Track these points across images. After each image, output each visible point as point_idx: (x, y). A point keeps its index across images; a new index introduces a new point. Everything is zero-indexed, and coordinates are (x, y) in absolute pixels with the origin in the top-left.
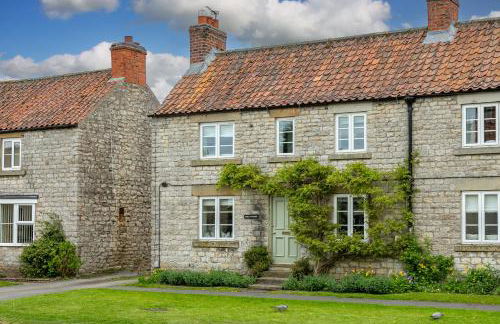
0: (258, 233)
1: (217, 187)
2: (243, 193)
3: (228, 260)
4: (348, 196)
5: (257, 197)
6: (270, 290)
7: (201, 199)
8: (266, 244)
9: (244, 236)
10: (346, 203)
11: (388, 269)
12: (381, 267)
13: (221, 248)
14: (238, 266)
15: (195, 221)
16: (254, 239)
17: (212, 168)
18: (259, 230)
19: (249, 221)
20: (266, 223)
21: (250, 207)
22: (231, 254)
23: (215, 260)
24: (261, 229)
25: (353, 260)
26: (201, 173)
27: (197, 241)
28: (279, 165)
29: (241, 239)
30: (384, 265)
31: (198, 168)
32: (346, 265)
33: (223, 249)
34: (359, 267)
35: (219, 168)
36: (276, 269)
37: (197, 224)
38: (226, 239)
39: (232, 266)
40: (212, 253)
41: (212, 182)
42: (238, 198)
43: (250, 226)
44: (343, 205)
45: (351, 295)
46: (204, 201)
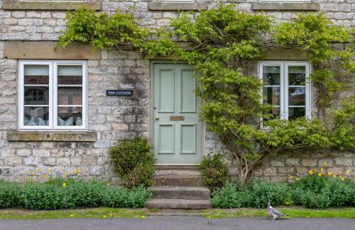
0: (130, 118)
1: (54, 45)
2: (105, 55)
3: (77, 161)
4: (281, 64)
5: (130, 63)
6: (189, 209)
7: (22, 64)
8: (146, 134)
9: (105, 123)
10: (278, 75)
11: (345, 167)
12: (335, 165)
13: (63, 142)
14: (95, 169)
15: (12, 100)
16: (126, 127)
17: (44, 15)
18: (133, 112)
19: (115, 99)
20: (146, 103)
21: (116, 79)
22: (81, 152)
23: (52, 161)
24: (138, 113)
25: (292, 156)
26: (22, 22)
27: (15, 132)
28: (167, 15)
29: (99, 128)
30: (338, 162)
31: (16, 14)
32: (279, 164)
33: (68, 144)
34: (301, 166)
35: (63, 15)
36: (161, 172)
37: (16, 104)
38: (67, 127)
39: (85, 169)
40: (45, 151)
41: (45, 37)
42: (95, 63)
43: (116, 108)
44: (273, 77)
45: (324, 212)
46: (26, 66)
